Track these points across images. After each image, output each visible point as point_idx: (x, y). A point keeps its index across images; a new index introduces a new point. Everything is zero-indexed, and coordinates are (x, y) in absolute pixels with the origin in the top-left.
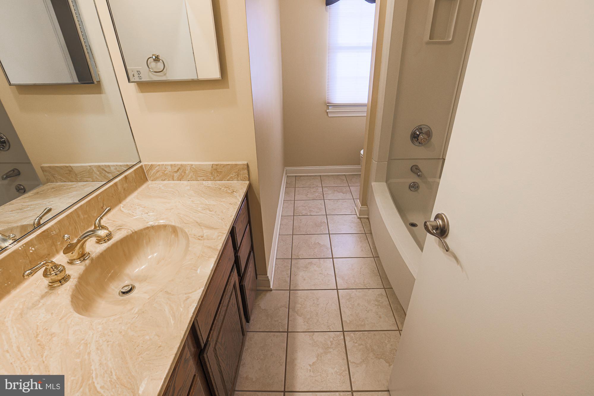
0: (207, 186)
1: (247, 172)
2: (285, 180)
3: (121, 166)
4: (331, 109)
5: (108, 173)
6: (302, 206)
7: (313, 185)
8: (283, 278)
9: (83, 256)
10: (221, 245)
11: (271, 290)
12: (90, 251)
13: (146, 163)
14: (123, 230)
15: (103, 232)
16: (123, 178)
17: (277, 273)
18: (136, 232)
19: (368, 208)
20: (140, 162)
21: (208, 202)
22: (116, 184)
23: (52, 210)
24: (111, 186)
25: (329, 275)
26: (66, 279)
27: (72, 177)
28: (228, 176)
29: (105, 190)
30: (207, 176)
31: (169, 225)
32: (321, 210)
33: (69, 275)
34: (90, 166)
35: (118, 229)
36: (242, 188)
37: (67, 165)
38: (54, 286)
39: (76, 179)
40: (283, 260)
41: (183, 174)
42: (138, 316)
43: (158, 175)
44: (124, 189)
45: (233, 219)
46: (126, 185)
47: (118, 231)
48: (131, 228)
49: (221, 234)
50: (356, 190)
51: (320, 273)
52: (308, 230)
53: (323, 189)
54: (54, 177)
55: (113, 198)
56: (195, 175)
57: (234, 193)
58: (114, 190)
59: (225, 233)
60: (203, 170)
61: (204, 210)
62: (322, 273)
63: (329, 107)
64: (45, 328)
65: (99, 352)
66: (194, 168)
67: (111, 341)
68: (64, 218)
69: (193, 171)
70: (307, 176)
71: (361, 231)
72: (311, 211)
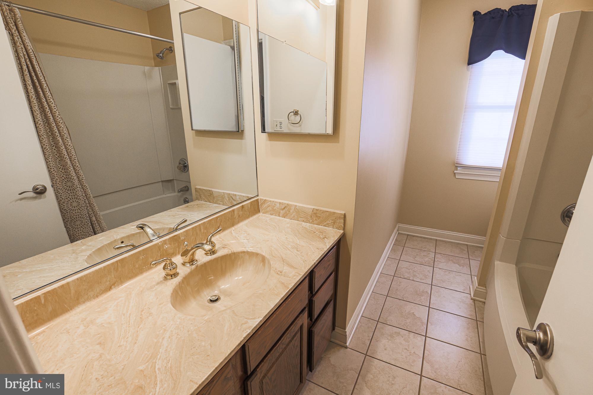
0: (305, 228)
1: (343, 222)
2: (394, 237)
3: (243, 196)
4: (460, 170)
5: (234, 200)
6: (406, 268)
7: (425, 248)
8: (362, 339)
9: (192, 261)
10: (293, 284)
11: (346, 347)
12: (198, 259)
13: (262, 198)
14: (226, 249)
15: (208, 247)
16: (241, 206)
17: (358, 331)
18: (234, 253)
19: (486, 290)
20: (258, 196)
21: (299, 242)
22: (233, 211)
23: (187, 221)
24: (229, 212)
25: (415, 354)
26: (175, 275)
27: (211, 199)
28: (326, 222)
29: (224, 214)
30: (307, 218)
31: (260, 254)
32: (427, 278)
33: (178, 273)
34: (223, 193)
35: (223, 247)
36: (334, 236)
37: (210, 189)
38: (167, 278)
39: (213, 201)
40: (369, 320)
41: (288, 212)
42: (205, 323)
43: (268, 209)
44: (239, 216)
45: (313, 263)
46: (241, 213)
47: (222, 249)
48: (232, 249)
49: (297, 274)
50: (476, 265)
51: (406, 349)
52: (405, 296)
53: (436, 255)
54: (201, 196)
55: (229, 221)
56: (297, 215)
57: (326, 239)
58: (231, 215)
59: (300, 275)
60: (304, 212)
61: (293, 248)
62: (408, 349)
63: (458, 168)
64: (149, 307)
65: (169, 340)
66: (298, 208)
67: (179, 335)
68: (190, 229)
69: (296, 212)
70: (421, 237)
71: (471, 315)
72: (415, 276)
